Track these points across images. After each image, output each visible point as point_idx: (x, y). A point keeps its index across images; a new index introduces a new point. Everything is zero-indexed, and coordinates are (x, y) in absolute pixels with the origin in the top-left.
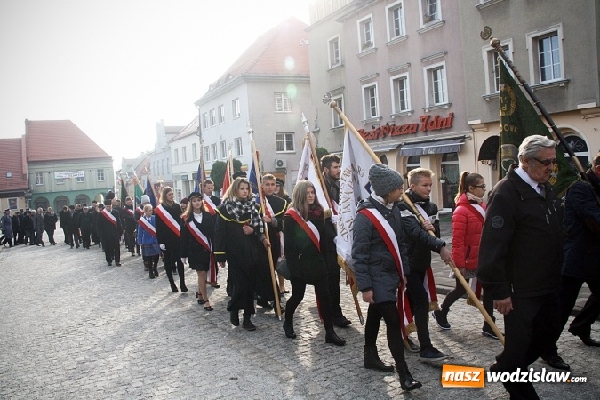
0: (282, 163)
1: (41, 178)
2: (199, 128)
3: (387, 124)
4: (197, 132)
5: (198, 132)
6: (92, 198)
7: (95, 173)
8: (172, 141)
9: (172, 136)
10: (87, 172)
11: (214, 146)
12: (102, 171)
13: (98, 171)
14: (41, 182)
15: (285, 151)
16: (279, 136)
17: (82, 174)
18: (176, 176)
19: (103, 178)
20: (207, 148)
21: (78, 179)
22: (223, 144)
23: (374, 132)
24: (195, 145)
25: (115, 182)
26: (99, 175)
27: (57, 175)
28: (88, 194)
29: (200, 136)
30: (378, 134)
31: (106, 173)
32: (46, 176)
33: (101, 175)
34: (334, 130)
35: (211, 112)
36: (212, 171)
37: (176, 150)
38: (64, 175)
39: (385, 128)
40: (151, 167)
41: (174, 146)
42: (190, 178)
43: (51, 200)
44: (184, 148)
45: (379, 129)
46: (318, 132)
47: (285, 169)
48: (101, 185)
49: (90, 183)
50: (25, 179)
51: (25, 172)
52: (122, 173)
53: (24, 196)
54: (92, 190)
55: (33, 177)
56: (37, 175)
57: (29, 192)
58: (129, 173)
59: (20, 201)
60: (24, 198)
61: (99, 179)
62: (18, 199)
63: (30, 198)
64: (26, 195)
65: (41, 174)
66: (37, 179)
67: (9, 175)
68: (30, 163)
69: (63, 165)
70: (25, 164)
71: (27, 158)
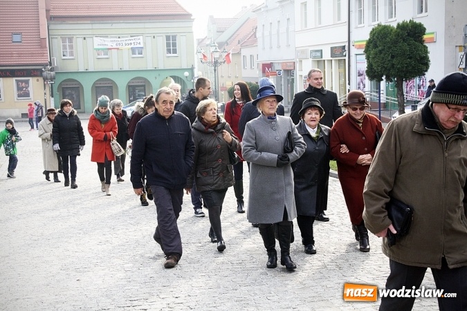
1: (71, 47)
6: (155, 82)
7: (162, 42)
10: (149, 40)
12: (174, 38)
13: (168, 38)
14: (72, 55)
17: (140, 42)
18: (303, 52)
19: (175, 52)
21: (133, 50)
25: (197, 58)
26: (174, 45)
27: (98, 43)
28: (150, 78)
31: (181, 42)
32: (79, 42)
33: (171, 47)
36: (369, 42)
38: (109, 43)
40: (259, 35)
42: (327, 55)
43: (87, 84)
48: (172, 62)
49: (154, 58)
50: (42, 46)
51: (44, 34)
52: (208, 42)
53: (41, 76)
54: (156, 70)
55: (57, 44)
56: (64, 40)
57: (52, 70)
58: (221, 45)
59: (35, 85)
60: (41, 79)
61: (169, 51)
62: (32, 80)
63: (52, 79)
64: (44, 74)
65: (71, 40)
66: (64, 47)
67: (17, 38)
68: (51, 18)
69: (109, 25)
70: (43, 20)
71: (47, 11)
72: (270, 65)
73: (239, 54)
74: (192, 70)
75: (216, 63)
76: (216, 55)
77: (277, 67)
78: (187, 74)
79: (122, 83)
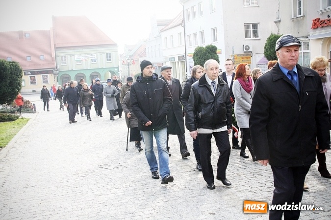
0: (249, 48)
1: (65, 60)
2: (183, 21)
4: (181, 24)
5: (183, 24)
6: (102, 74)
7: (104, 56)
8: (162, 31)
10: (99, 55)
11: (195, 35)
12: (110, 54)
13: (107, 54)
14: (65, 63)
15: (252, 38)
16: (247, 26)
17: (95, 56)
18: (166, 58)
19: (110, 60)
20: (189, 36)
21: (92, 60)
22: (202, 33)
24: (180, 34)
25: (120, 63)
26: (110, 57)
27: (77, 58)
28: (100, 72)
29: (184, 27)
31: (113, 56)
32: (68, 58)
34: (293, 20)
35: (193, 7)
36: (195, 54)
37: (166, 38)
38: (81, 58)
40: (147, 52)
41: (164, 34)
42: (176, 60)
43: (73, 76)
44: (172, 36)
46: (279, 22)
47: (251, 52)
48: (109, 65)
50: (53, 60)
51: (53, 55)
52: (125, 55)
53: (53, 73)
54: (102, 68)
55: (59, 59)
56: (62, 57)
57: (57, 70)
58: (130, 56)
59: (50, 77)
60: (53, 75)
61: (108, 60)
62: (49, 75)
63: (57, 74)
64: (54, 72)
65: (65, 57)
66: (62, 60)
67: (42, 57)
68: (56, 48)
69: (81, 50)
70: (53, 49)
71: (55, 45)
73: (138, 60)
74: (118, 68)
75: (128, 65)
76: (129, 61)
78: (116, 70)
79: (88, 75)
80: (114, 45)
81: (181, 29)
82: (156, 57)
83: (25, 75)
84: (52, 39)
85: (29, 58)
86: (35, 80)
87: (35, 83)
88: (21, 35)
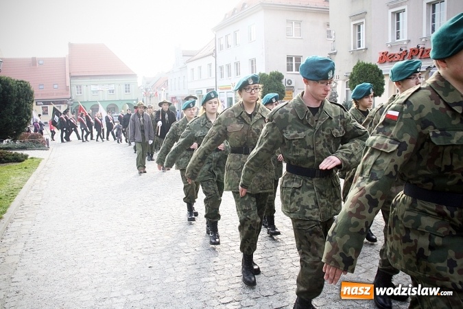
0: (291, 82)
1: (81, 90)
2: (215, 50)
3: (418, 47)
4: (212, 54)
5: (214, 54)
6: (120, 106)
7: (123, 87)
8: (188, 62)
9: (189, 58)
10: (117, 86)
11: (229, 66)
12: (129, 85)
13: (126, 85)
14: (81, 93)
15: (294, 72)
16: (289, 59)
17: (112, 87)
18: (192, 91)
19: (129, 92)
20: (221, 68)
21: (110, 91)
22: (237, 64)
23: (400, 55)
24: (210, 65)
26: (126, 88)
27: (93, 88)
28: (117, 104)
29: (215, 57)
30: (404, 56)
31: (132, 87)
32: (84, 88)
33: (127, 90)
34: (353, 53)
35: (227, 36)
37: (193, 69)
38: (98, 88)
39: (414, 51)
40: (169, 83)
41: (190, 66)
43: (88, 107)
44: (200, 68)
45: (406, 51)
46: (335, 54)
47: (293, 87)
48: (128, 97)
49: (120, 95)
50: (67, 90)
51: (68, 84)
53: (66, 103)
54: (120, 100)
55: (74, 89)
56: (77, 87)
57: (71, 101)
60: (67, 105)
61: (126, 92)
62: (62, 105)
63: (72, 105)
64: (68, 103)
65: (80, 87)
66: (78, 90)
67: (56, 86)
68: (72, 77)
69: (98, 80)
70: (68, 78)
71: (70, 73)
72: (175, 98)
74: (137, 100)
75: (150, 97)
76: (151, 93)
77: (178, 99)
78: (135, 102)
80: (134, 76)
81: (211, 59)
82: (179, 89)
83: (37, 105)
84: (67, 66)
85: (41, 87)
86: (47, 110)
87: (47, 114)
88: (34, 62)
